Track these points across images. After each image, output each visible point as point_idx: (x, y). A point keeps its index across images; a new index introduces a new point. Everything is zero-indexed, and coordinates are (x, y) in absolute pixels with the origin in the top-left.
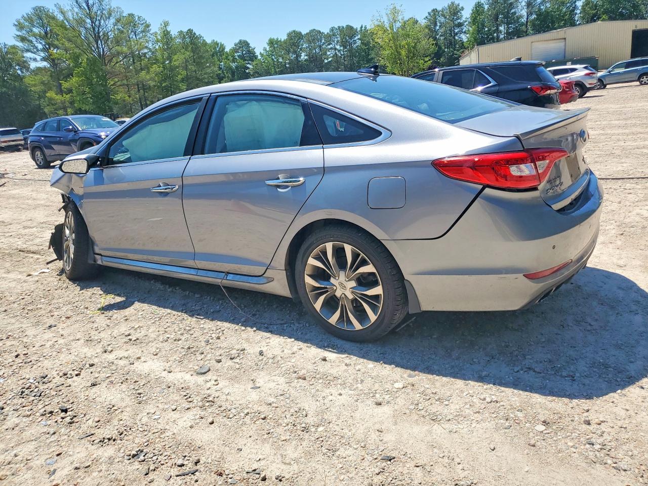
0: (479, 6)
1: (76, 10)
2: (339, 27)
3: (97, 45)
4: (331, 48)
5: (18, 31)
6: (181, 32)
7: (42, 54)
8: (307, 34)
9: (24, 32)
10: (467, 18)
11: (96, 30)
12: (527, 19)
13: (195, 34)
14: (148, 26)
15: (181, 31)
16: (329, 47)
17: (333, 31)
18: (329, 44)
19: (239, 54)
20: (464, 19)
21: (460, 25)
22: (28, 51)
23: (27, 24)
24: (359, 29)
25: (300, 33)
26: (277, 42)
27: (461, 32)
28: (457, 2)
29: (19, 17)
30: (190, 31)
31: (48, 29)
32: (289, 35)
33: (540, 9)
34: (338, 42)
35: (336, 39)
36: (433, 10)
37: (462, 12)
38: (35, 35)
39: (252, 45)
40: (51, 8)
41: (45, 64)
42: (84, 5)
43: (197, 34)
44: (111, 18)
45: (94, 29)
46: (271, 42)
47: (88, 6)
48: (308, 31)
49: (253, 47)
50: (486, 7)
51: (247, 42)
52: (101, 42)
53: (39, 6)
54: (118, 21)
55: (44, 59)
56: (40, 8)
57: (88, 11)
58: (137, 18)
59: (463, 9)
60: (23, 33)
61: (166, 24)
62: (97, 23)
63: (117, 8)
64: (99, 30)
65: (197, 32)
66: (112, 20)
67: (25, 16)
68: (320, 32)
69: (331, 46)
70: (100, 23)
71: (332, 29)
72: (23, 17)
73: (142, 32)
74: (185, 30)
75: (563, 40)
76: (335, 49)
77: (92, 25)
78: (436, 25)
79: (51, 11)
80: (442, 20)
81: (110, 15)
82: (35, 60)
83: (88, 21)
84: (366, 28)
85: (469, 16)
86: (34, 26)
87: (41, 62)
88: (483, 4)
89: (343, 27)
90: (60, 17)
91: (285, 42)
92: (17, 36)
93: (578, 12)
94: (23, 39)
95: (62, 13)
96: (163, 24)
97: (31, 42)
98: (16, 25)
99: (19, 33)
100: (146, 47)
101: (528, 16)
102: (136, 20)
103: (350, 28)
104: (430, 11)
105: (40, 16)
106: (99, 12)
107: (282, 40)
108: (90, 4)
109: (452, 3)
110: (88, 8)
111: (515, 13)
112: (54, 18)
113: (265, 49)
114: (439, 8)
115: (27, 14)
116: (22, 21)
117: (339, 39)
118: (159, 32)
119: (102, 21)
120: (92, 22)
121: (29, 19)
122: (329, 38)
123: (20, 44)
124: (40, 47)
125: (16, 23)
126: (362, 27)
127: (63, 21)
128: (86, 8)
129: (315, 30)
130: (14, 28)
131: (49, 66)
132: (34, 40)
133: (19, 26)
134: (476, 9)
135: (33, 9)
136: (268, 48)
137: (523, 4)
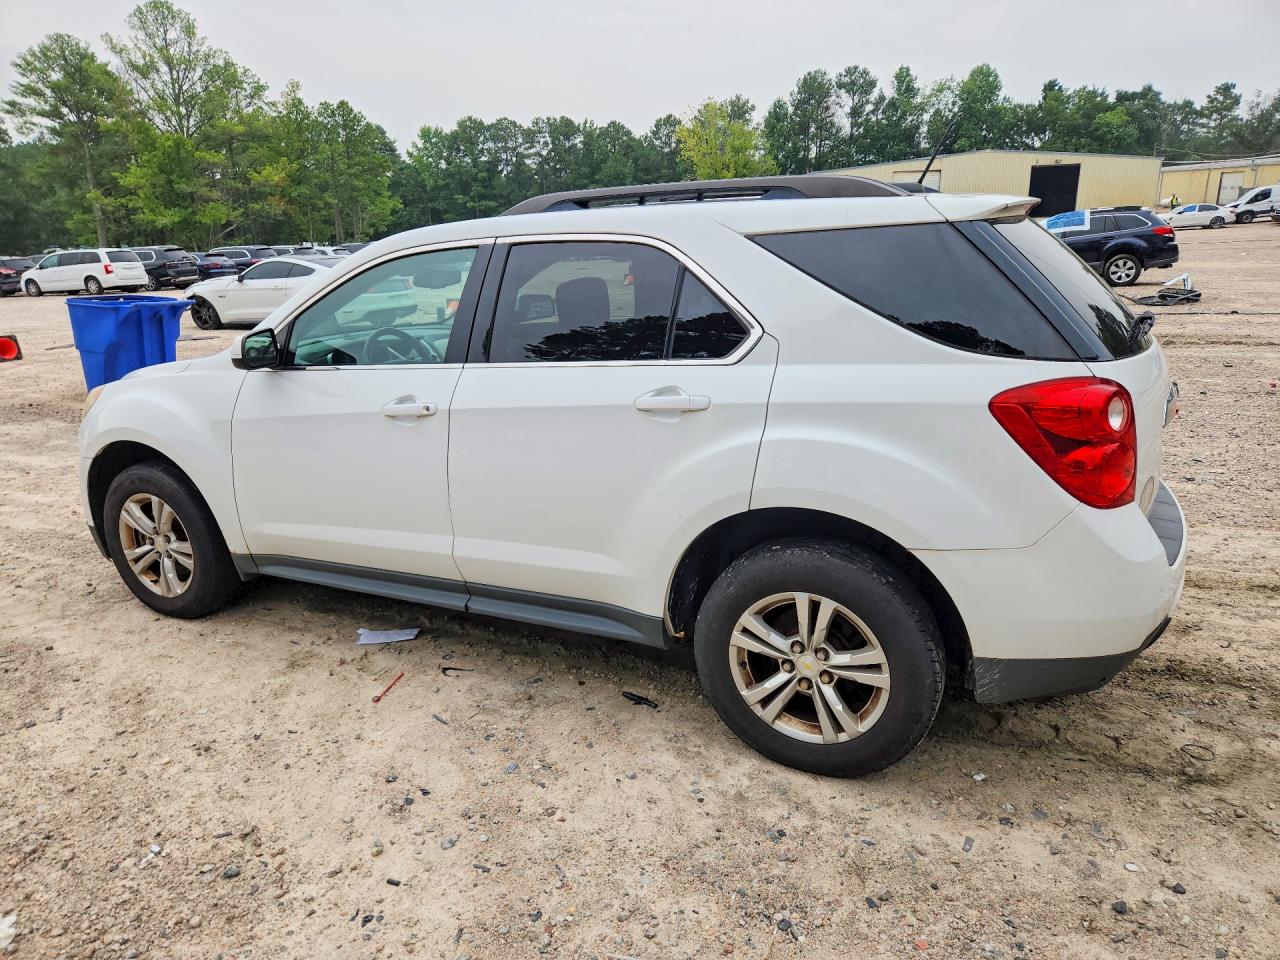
1: (143, 48)
2: (549, 119)
5: (22, 75)
6: (325, 105)
8: (492, 125)
10: (758, 124)
13: (351, 110)
14: (261, 88)
15: (326, 103)
16: (532, 151)
17: (537, 123)
18: (530, 148)
20: (753, 124)
23: (38, 63)
24: (581, 125)
25: (481, 123)
26: (437, 133)
28: (744, 98)
29: (24, 50)
30: (343, 104)
32: (461, 124)
33: (868, 120)
34: (546, 143)
35: (542, 140)
37: (752, 113)
39: (390, 135)
42: (159, 42)
43: (356, 111)
46: (426, 134)
48: (495, 121)
49: (392, 138)
50: (791, 110)
51: (381, 129)
53: (60, 32)
56: (61, 36)
58: (241, 71)
59: (753, 108)
60: (32, 79)
61: (295, 86)
65: (356, 107)
67: (37, 49)
68: (515, 123)
72: (31, 51)
74: (334, 102)
75: (938, 174)
76: (541, 156)
79: (82, 45)
84: (592, 123)
85: (762, 121)
88: (785, 104)
90: (103, 56)
91: (454, 136)
92: (21, 85)
93: (924, 129)
94: (29, 91)
95: (118, 50)
96: (290, 87)
98: (17, 65)
99: (25, 81)
101: (852, 128)
102: (240, 74)
103: (567, 122)
107: (448, 132)
109: (737, 97)
112: (92, 58)
113: (415, 145)
115: (39, 47)
116: (29, 58)
117: (549, 140)
118: (283, 101)
121: (42, 55)
122: (530, 136)
125: (19, 61)
126: (585, 123)
129: (505, 119)
133: (26, 67)
134: (775, 110)
135: (50, 38)
136: (420, 144)
137: (847, 110)
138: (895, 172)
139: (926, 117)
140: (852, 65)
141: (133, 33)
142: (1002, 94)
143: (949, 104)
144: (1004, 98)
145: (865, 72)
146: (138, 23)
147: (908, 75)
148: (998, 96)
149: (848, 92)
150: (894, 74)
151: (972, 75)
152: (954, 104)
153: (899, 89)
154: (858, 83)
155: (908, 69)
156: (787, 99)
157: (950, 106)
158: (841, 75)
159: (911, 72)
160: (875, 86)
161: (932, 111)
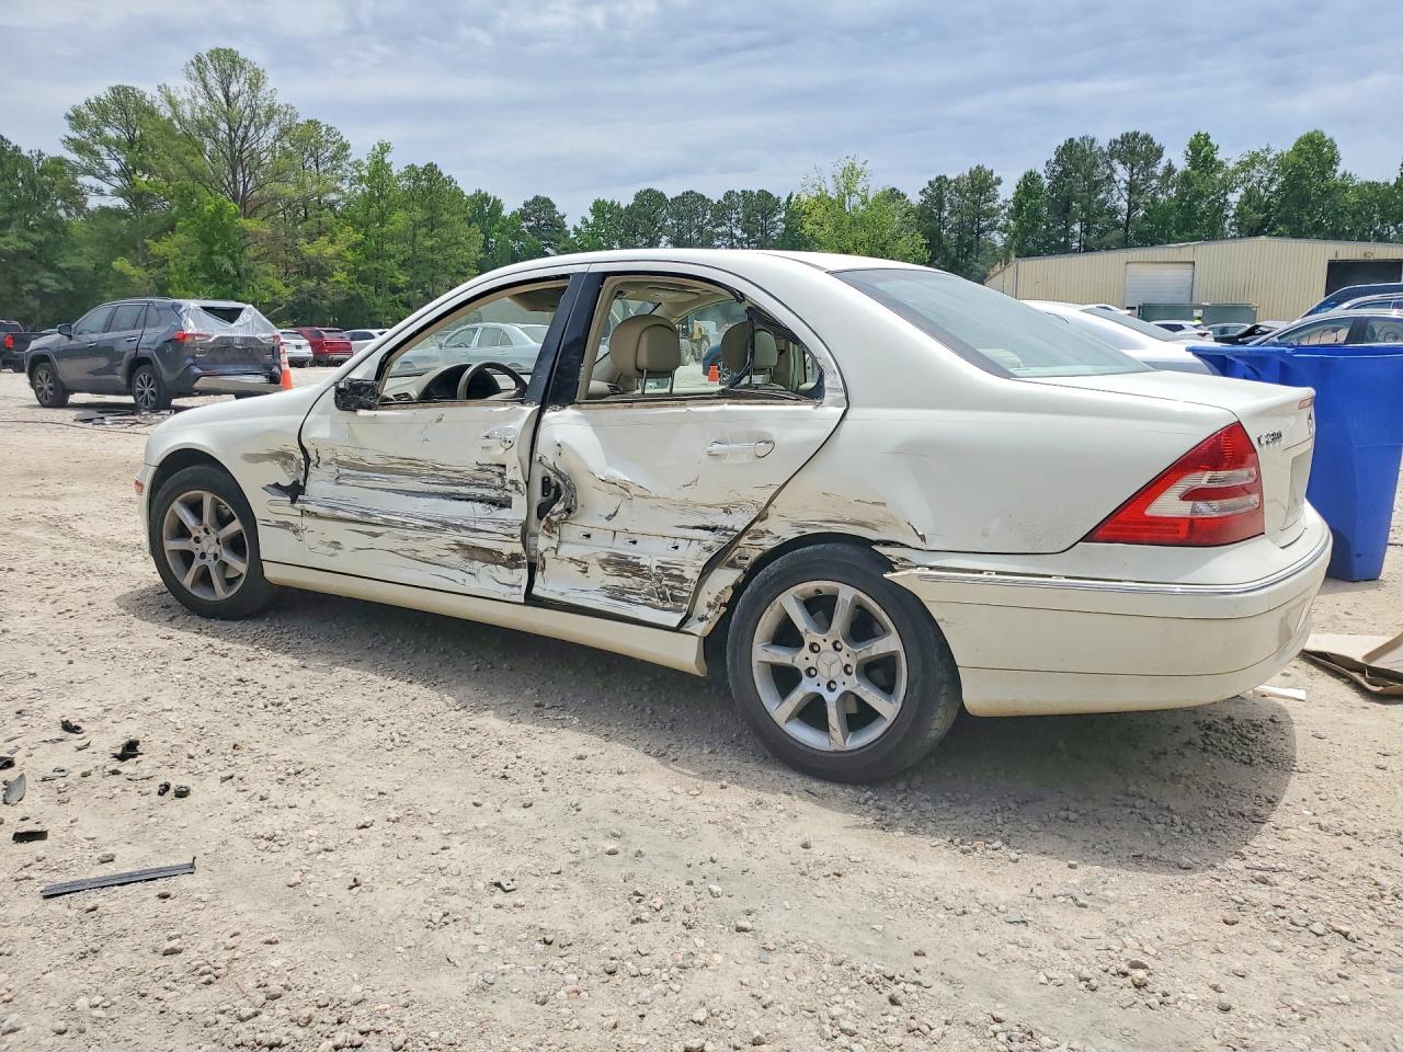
0: (1030, 179)
1: (201, 101)
2: (744, 192)
3: (234, 176)
4: (723, 234)
5: (74, 129)
6: (412, 167)
7: (117, 182)
8: (676, 198)
9: (86, 133)
10: (1006, 201)
11: (237, 145)
12: (1129, 215)
13: (440, 174)
14: (345, 147)
15: (413, 165)
17: (730, 197)
19: (531, 224)
20: (1000, 201)
21: (992, 213)
22: (88, 172)
23: (93, 117)
24: (784, 200)
25: (661, 196)
26: (613, 207)
27: (992, 227)
28: (988, 168)
29: (80, 102)
30: (431, 168)
31: (138, 132)
32: (638, 196)
33: (1154, 200)
34: (738, 221)
35: (735, 216)
36: (939, 179)
37: (998, 188)
38: (107, 142)
39: (560, 209)
40: (149, 91)
41: (120, 202)
42: (220, 94)
43: (445, 175)
44: (271, 125)
45: (232, 142)
46: (599, 208)
47: (226, 96)
48: (680, 194)
49: (561, 212)
50: (1046, 183)
51: (550, 202)
52: (243, 171)
53: (125, 84)
54: (285, 131)
55: (119, 193)
56: (125, 89)
57: (225, 106)
58: (324, 129)
59: (999, 181)
60: (83, 135)
61: (385, 148)
62: (241, 132)
63: (287, 106)
64: (242, 146)
65: (446, 170)
66: (273, 130)
67: (93, 101)
68: (703, 197)
69: (724, 228)
70: (246, 133)
71: (729, 195)
72: (88, 102)
73: (333, 158)
74: (421, 164)
75: (1190, 266)
77: (230, 135)
78: (941, 208)
79: (148, 98)
80: (957, 200)
81: (270, 118)
82: (100, 192)
83: (223, 126)
84: (798, 199)
85: (1010, 197)
86: (108, 124)
87: (111, 198)
88: (1039, 176)
89: (752, 193)
90: (165, 112)
91: (629, 209)
92: (69, 139)
93: (1231, 213)
94: (79, 147)
95: (171, 102)
96: (378, 149)
97: (98, 154)
98: (70, 118)
99: (77, 136)
100: (336, 190)
101: (1130, 211)
102: (323, 133)
103: (765, 195)
104: (933, 178)
105: (124, 104)
106: (248, 111)
107: (623, 206)
108: (230, 94)
109: (978, 167)
110: (227, 101)
111: (1104, 202)
112: (151, 112)
113: (584, 221)
114: (951, 176)
115: (98, 99)
116: (85, 110)
117: (741, 216)
118: (367, 163)
119: (252, 129)
120: (230, 129)
121: (100, 108)
122: (721, 211)
123: (73, 157)
124: (114, 166)
125: (72, 114)
126: (790, 198)
127: (170, 120)
128: (223, 100)
129: (692, 192)
130: (66, 122)
131: (127, 206)
132: (103, 151)
133: (77, 120)
134: (1025, 184)
135: (113, 89)
136: (591, 219)
137: (1123, 185)
138: (1127, 263)
139: (1234, 198)
140: (1131, 131)
141: (190, 85)
142: (1340, 170)
143: (1267, 181)
144: (1344, 175)
145: (1147, 139)
146: (195, 73)
147: (1207, 143)
148: (1335, 171)
149: (1124, 163)
150: (1188, 141)
151: (1297, 144)
152: (1271, 181)
153: (1193, 162)
154: (1138, 150)
155: (1207, 137)
156: (1041, 170)
157: (1265, 183)
158: (1116, 142)
159: (1211, 140)
160: (1161, 156)
161: (1241, 191)
